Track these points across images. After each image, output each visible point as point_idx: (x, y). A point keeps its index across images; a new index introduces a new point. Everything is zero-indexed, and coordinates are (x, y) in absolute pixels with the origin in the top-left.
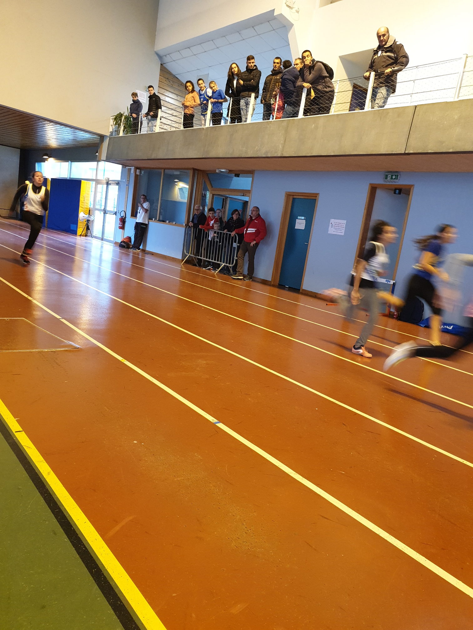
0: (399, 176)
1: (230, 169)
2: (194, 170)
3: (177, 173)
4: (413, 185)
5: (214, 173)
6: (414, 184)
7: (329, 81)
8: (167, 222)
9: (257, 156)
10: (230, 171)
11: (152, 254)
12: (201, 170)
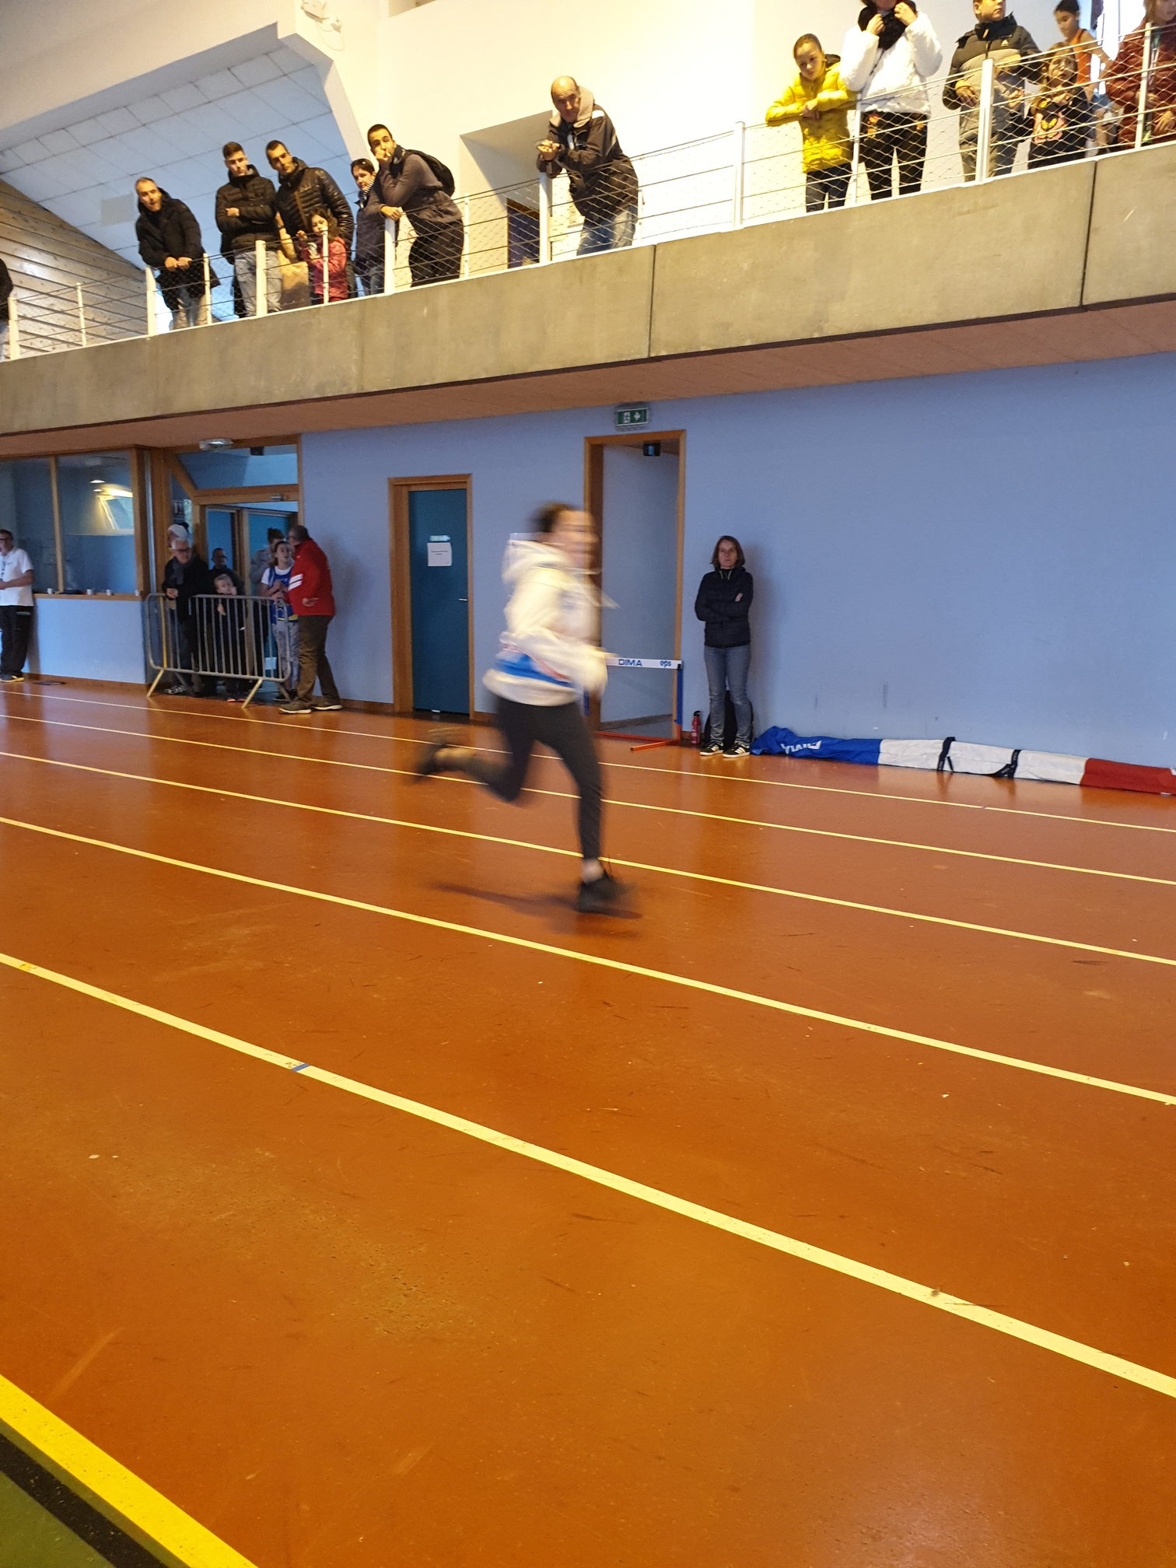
0: (648, 414)
1: (235, 438)
2: (141, 450)
3: (94, 462)
4: (683, 431)
5: (194, 449)
6: (684, 428)
7: (446, 199)
8: (89, 592)
9: (298, 399)
10: (238, 443)
11: (63, 682)
12: (159, 449)
